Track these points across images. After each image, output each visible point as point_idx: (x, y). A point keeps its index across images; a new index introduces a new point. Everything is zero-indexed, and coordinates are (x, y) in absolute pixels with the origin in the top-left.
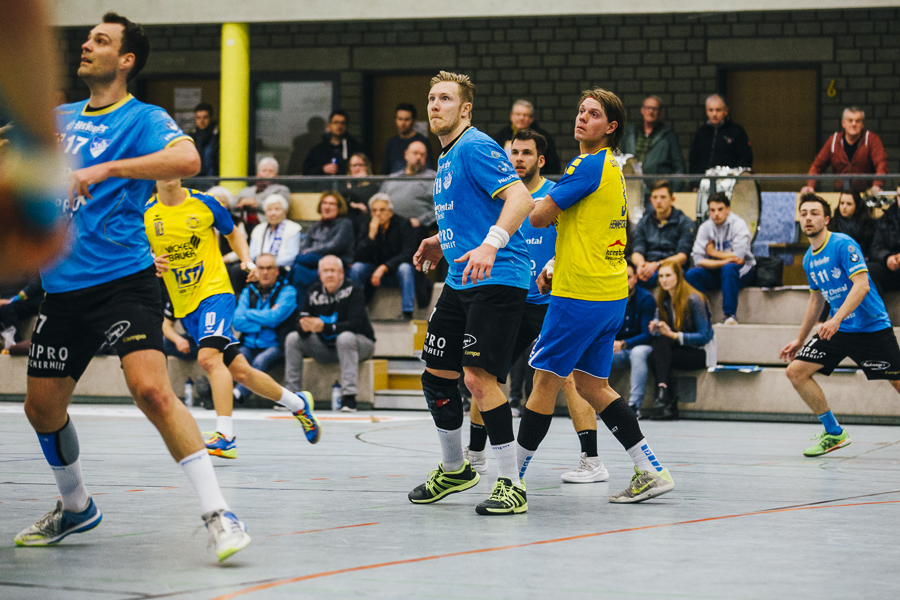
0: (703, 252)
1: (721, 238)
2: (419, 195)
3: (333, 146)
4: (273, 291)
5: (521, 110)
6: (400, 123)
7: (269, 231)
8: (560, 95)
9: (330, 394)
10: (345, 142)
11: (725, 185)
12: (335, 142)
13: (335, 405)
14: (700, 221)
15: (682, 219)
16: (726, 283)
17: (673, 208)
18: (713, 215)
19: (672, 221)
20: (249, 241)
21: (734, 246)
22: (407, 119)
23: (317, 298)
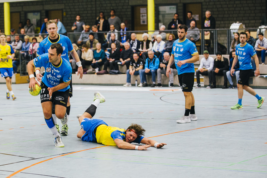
0: (257, 47)
1: (261, 44)
2: (193, 34)
3: (175, 22)
4: (153, 60)
5: (208, 13)
6: (188, 16)
7: (157, 44)
8: (229, 8)
9: (168, 83)
10: (177, 21)
11: (263, 30)
12: (175, 21)
13: (169, 85)
14: (257, 39)
15: (252, 39)
16: (262, 55)
17: (250, 36)
18: (259, 38)
19: (250, 40)
20: (153, 46)
21: (264, 45)
22: (190, 15)
23: (164, 61)
